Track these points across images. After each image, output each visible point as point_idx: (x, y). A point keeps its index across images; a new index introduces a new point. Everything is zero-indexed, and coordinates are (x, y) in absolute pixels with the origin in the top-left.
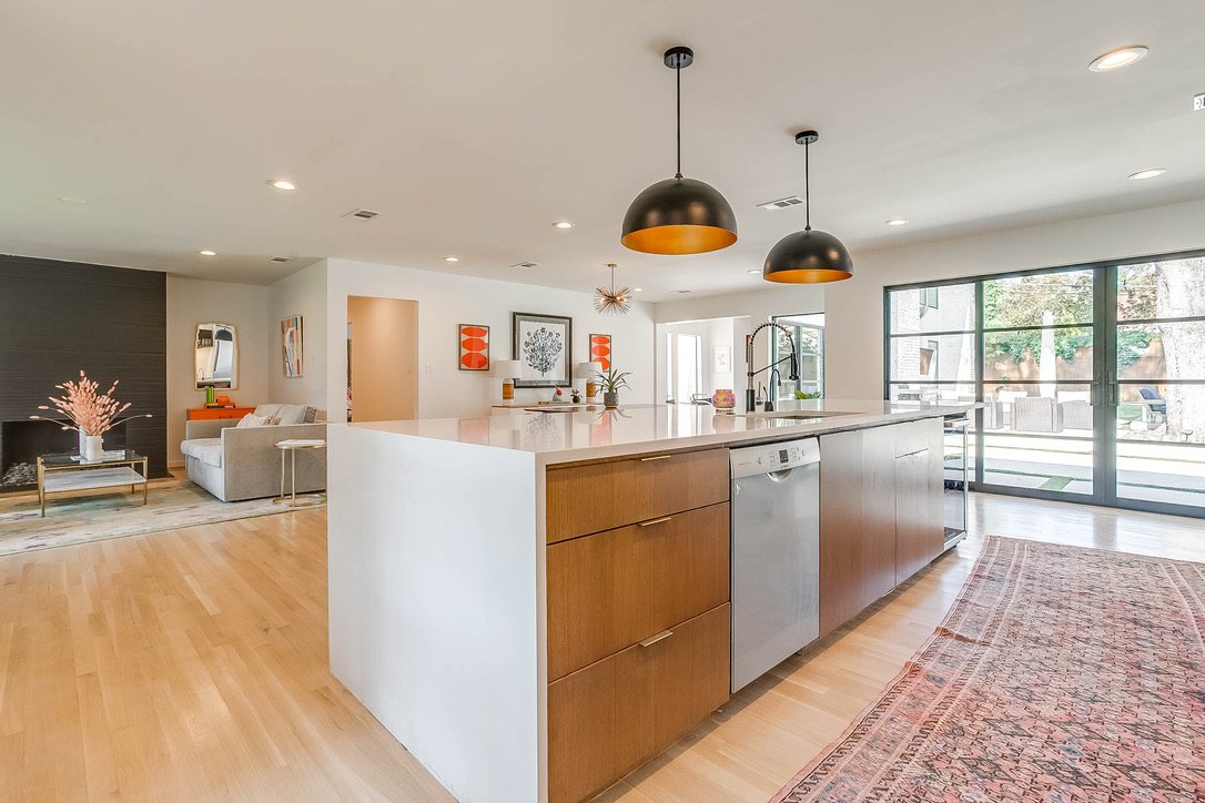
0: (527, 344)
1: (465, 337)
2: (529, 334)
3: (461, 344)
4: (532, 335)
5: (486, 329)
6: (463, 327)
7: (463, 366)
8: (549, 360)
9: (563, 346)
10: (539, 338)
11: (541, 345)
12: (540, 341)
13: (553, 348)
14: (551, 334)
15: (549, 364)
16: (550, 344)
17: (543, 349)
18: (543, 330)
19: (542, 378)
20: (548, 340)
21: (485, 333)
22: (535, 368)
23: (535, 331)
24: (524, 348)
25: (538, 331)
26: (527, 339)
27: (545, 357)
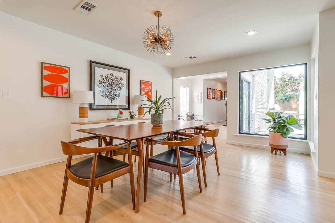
0: (100, 82)
2: (101, 76)
3: (43, 77)
4: (104, 77)
5: (67, 69)
7: (45, 94)
8: (115, 93)
9: (125, 85)
10: (109, 79)
11: (110, 83)
12: (109, 81)
13: (118, 86)
14: (117, 78)
15: (115, 96)
16: (116, 84)
17: (111, 86)
18: (111, 75)
19: (110, 104)
20: (115, 81)
21: (66, 72)
22: (106, 97)
23: (106, 75)
24: (98, 84)
25: (108, 75)
26: (101, 79)
27: (113, 91)
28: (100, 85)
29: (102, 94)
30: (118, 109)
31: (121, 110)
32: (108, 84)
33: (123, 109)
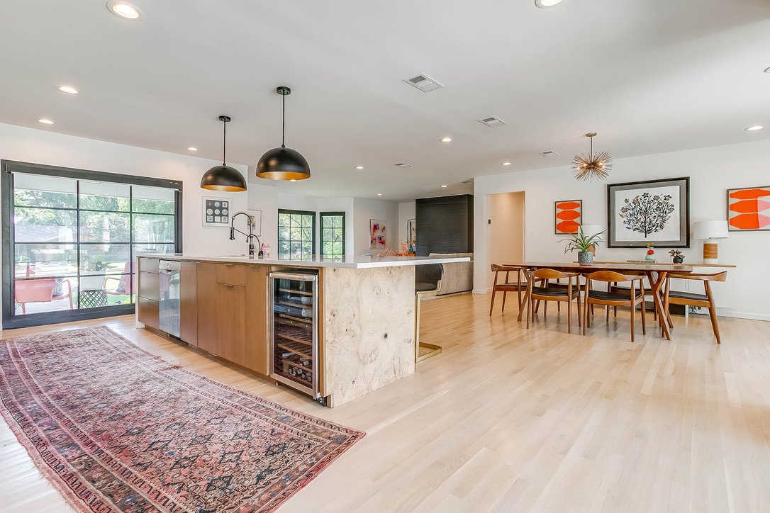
0: (624, 210)
1: (559, 211)
2: (626, 201)
3: (557, 216)
4: (631, 201)
5: (579, 202)
6: (557, 204)
7: (558, 231)
8: (654, 222)
9: (677, 207)
10: (641, 203)
11: (644, 209)
12: (641, 205)
13: (660, 210)
14: (656, 198)
15: (654, 226)
16: (655, 207)
17: (646, 212)
18: (645, 195)
19: (643, 239)
20: (652, 204)
21: (577, 205)
22: (634, 230)
23: (634, 197)
24: (621, 213)
25: (638, 197)
26: (625, 205)
27: (648, 220)
28: (624, 214)
29: (628, 226)
30: (646, 247)
31: (652, 249)
32: (638, 209)
33: (655, 247)
